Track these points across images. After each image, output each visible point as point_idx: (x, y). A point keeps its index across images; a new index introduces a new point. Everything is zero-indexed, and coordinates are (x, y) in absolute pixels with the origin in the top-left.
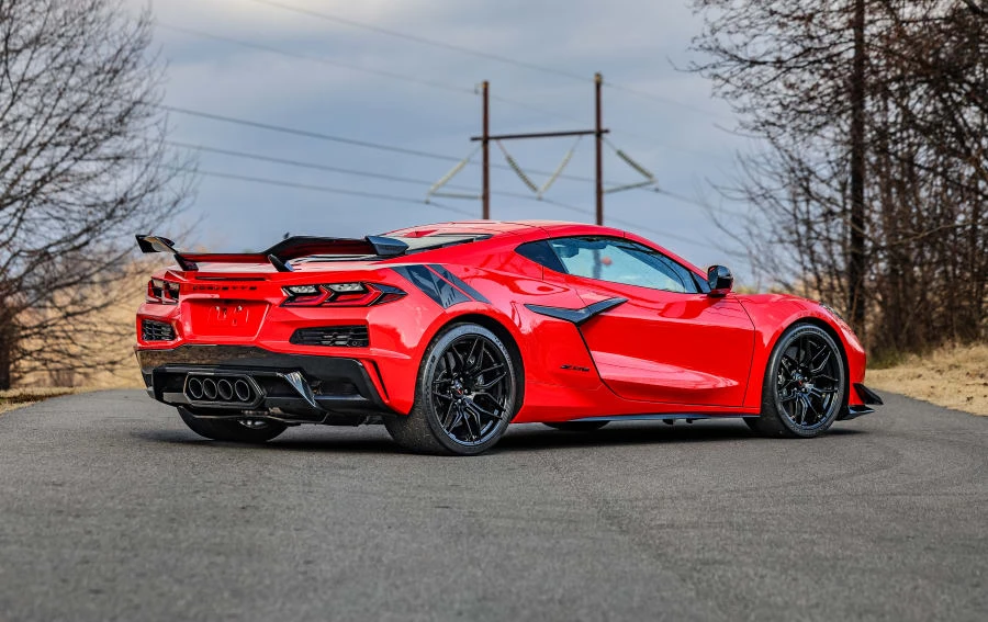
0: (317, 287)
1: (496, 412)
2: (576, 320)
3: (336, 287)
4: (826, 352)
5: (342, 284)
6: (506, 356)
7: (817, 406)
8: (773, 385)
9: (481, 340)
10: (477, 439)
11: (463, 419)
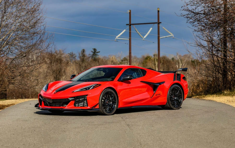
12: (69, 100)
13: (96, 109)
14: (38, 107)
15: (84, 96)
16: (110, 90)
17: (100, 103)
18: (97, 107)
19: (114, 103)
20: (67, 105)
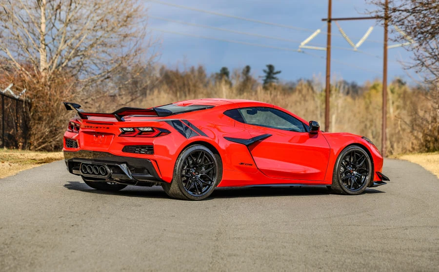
0: (133, 128)
1: (210, 183)
2: (247, 144)
3: (141, 129)
4: (363, 157)
5: (144, 128)
6: (215, 159)
7: (359, 181)
8: (338, 172)
9: (203, 152)
10: (200, 194)
11: (195, 185)
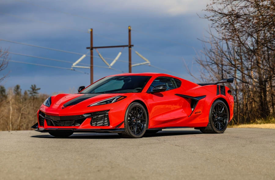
12: (84, 116)
13: (121, 129)
14: (37, 128)
15: (103, 112)
16: (138, 104)
17: (126, 121)
18: (122, 126)
19: (143, 121)
20: (81, 124)
